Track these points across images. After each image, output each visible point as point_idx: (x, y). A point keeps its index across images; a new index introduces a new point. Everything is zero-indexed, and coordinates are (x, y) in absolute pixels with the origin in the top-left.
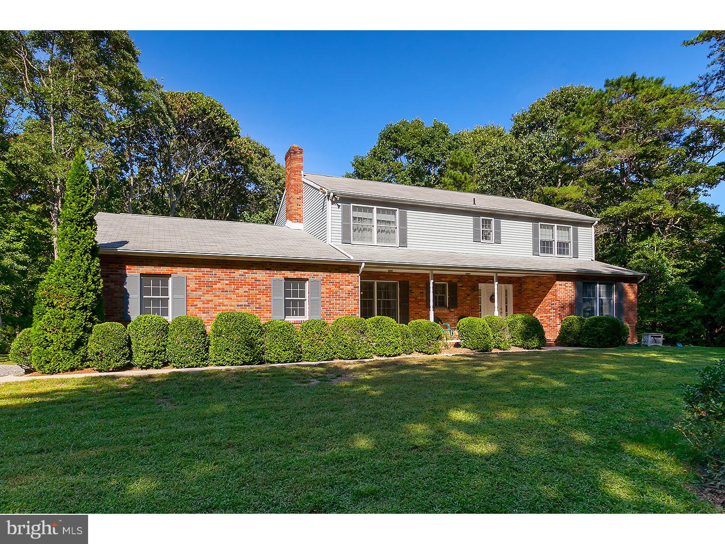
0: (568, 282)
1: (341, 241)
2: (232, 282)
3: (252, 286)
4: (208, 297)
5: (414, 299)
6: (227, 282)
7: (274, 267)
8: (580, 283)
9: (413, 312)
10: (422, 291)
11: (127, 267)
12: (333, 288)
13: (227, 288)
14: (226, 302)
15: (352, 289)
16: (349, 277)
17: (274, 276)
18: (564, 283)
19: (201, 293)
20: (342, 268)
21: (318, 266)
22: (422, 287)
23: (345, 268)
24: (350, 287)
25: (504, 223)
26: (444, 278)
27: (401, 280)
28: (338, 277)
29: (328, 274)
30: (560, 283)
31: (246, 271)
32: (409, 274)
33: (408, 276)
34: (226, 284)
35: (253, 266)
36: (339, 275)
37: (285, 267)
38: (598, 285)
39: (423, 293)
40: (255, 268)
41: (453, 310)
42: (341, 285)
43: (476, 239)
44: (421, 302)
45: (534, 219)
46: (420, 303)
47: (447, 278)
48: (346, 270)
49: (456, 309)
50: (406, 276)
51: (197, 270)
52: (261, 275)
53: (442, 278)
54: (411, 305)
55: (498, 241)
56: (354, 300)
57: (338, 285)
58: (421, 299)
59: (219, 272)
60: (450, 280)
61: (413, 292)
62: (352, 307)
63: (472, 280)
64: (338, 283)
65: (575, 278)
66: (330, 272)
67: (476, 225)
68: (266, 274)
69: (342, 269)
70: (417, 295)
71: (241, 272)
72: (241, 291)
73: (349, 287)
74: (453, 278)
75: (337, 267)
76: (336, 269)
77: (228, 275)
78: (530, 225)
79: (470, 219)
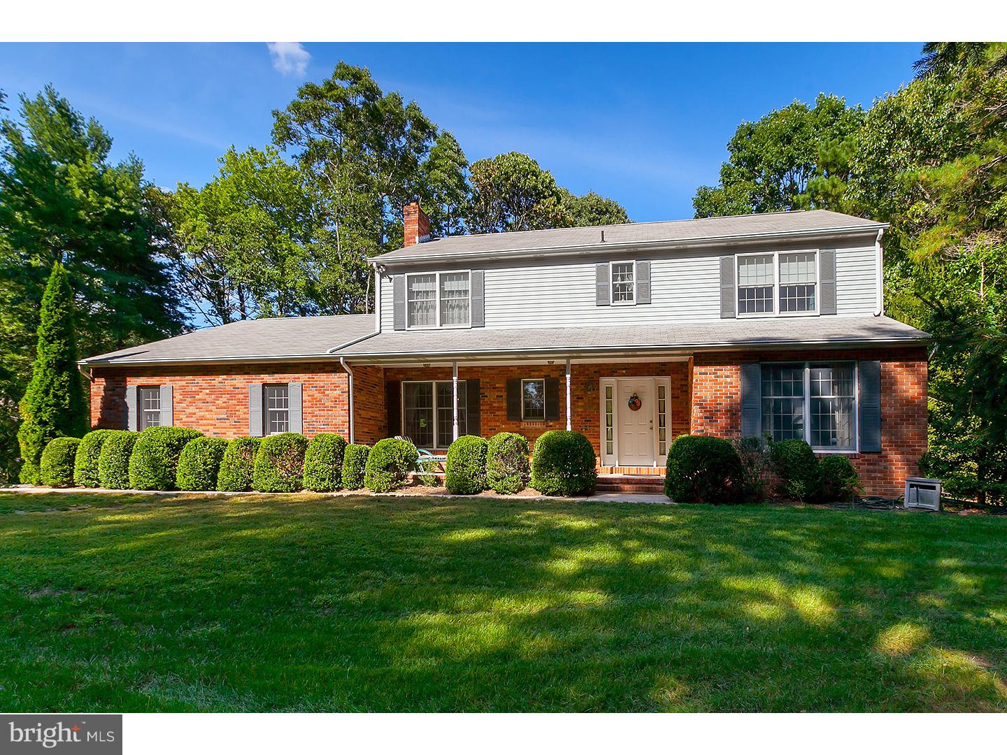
0: (723, 368)
1: (393, 327)
2: (213, 390)
3: (232, 395)
4: (191, 410)
5: (488, 407)
6: (208, 391)
7: (252, 370)
8: (756, 368)
9: (486, 427)
10: (500, 394)
11: (128, 379)
12: (317, 395)
13: (209, 399)
14: (207, 415)
15: (339, 395)
16: (335, 378)
17: (252, 382)
18: (713, 369)
19: (185, 405)
20: (327, 366)
21: (298, 366)
22: (501, 387)
23: (331, 366)
24: (337, 392)
25: (656, 265)
26: (538, 371)
27: (469, 378)
28: (322, 379)
29: (310, 375)
30: (703, 370)
31: (225, 377)
32: (480, 369)
33: (478, 371)
34: (207, 394)
35: (231, 371)
36: (323, 376)
37: (263, 370)
38: (807, 370)
39: (502, 396)
40: (234, 373)
41: (551, 424)
42: (326, 390)
43: (601, 302)
44: (498, 411)
45: (726, 249)
46: (497, 413)
47: (541, 370)
48: (331, 369)
49: (557, 422)
50: (476, 372)
51: (182, 378)
52: (239, 380)
53: (533, 371)
54: (483, 416)
55: (645, 299)
56: (342, 410)
57: (322, 390)
58: (498, 407)
59: (200, 380)
60: (546, 374)
61: (486, 396)
62: (339, 420)
63: (587, 372)
64: (323, 387)
65: (740, 359)
66: (312, 372)
67: (601, 277)
68: (244, 379)
69: (327, 368)
70: (492, 400)
71: (221, 378)
72: (219, 402)
73: (335, 392)
74: (553, 370)
75: (321, 366)
76: (319, 369)
77: (209, 383)
78: (715, 262)
79: (590, 269)
